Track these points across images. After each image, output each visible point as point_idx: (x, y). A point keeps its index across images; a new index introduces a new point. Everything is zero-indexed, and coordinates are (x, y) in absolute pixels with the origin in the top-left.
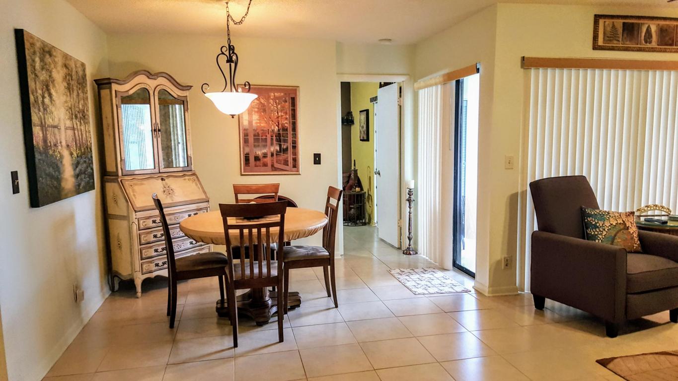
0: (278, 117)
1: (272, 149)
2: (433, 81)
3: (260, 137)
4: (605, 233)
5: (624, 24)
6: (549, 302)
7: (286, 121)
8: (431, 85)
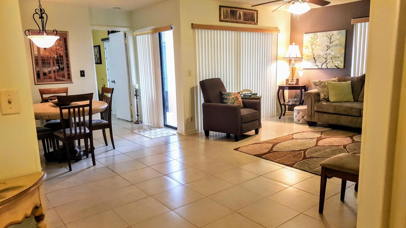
0: (56, 50)
1: (54, 68)
2: (146, 32)
3: (46, 61)
4: (230, 101)
5: (231, 10)
6: (211, 133)
7: (62, 52)
8: (145, 34)
